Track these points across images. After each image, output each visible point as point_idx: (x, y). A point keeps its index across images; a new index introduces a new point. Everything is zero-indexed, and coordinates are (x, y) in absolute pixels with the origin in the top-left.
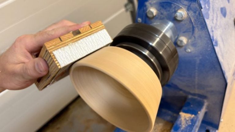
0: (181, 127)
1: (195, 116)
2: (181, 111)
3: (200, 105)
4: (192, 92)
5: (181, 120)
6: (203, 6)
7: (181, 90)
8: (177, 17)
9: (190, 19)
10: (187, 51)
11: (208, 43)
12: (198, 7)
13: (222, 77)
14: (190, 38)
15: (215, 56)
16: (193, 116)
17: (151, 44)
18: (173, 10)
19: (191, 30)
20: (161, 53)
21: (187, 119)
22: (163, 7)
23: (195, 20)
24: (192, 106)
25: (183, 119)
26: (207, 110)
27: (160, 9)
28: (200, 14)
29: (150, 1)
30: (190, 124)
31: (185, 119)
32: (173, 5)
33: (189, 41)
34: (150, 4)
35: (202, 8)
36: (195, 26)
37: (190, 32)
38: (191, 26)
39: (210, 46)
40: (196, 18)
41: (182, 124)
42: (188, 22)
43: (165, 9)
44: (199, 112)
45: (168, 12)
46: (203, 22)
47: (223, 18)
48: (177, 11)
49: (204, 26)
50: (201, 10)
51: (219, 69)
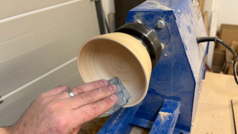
0: (161, 122)
1: (172, 114)
2: (160, 111)
3: (175, 106)
4: (168, 95)
5: (161, 117)
6: (177, 18)
7: (159, 94)
8: (158, 25)
9: (168, 27)
10: (165, 56)
11: (180, 47)
12: (173, 18)
13: (192, 77)
14: (167, 44)
15: (186, 58)
16: (171, 113)
17: (144, 34)
18: (155, 21)
19: (168, 37)
20: (152, 43)
21: (166, 116)
22: (147, 18)
23: (171, 28)
24: (168, 107)
25: (162, 116)
26: (180, 112)
27: (145, 21)
28: (175, 24)
29: (137, 15)
30: (168, 120)
31: (164, 116)
32: (155, 17)
33: (167, 46)
34: (137, 17)
35: (176, 19)
36: (171, 33)
37: (167, 38)
38: (168, 34)
39: (182, 49)
40: (172, 27)
41: (162, 120)
42: (166, 30)
43: (149, 20)
44: (175, 111)
45: (151, 23)
46: (177, 29)
47: (189, 33)
48: (158, 21)
49: (177, 33)
50: (175, 21)
51: (189, 70)
